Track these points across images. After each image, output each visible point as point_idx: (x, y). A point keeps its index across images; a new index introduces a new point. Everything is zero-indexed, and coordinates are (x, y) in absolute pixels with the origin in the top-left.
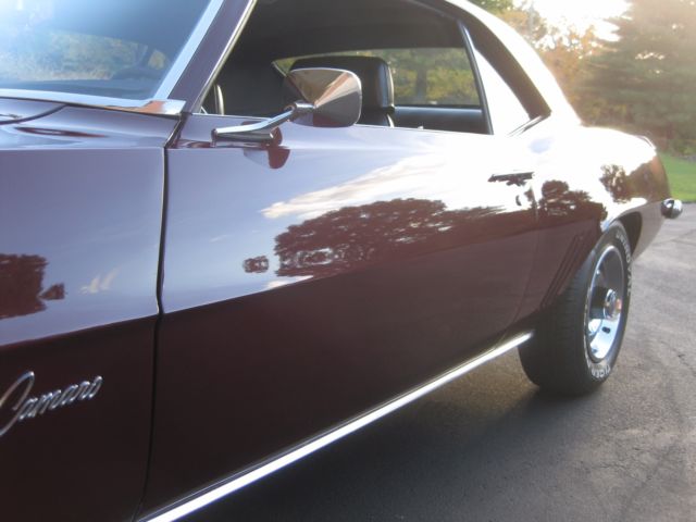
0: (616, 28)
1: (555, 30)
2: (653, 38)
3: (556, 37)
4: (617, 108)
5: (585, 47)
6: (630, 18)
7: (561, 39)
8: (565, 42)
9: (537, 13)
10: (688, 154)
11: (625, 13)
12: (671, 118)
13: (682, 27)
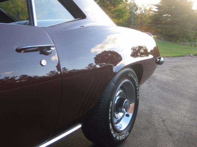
0: (157, 7)
1: (141, 9)
2: (168, 10)
3: (141, 11)
4: (158, 30)
5: (149, 13)
6: (161, 5)
7: (142, 11)
8: (144, 12)
9: (135, 4)
10: (178, 43)
11: (159, 3)
12: (173, 32)
13: (175, 7)
